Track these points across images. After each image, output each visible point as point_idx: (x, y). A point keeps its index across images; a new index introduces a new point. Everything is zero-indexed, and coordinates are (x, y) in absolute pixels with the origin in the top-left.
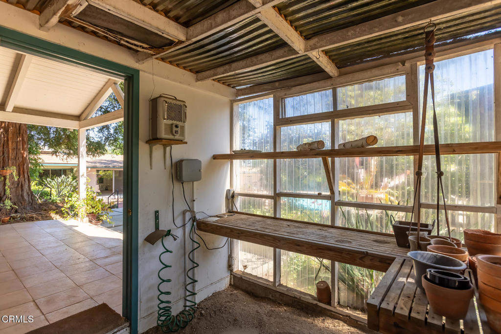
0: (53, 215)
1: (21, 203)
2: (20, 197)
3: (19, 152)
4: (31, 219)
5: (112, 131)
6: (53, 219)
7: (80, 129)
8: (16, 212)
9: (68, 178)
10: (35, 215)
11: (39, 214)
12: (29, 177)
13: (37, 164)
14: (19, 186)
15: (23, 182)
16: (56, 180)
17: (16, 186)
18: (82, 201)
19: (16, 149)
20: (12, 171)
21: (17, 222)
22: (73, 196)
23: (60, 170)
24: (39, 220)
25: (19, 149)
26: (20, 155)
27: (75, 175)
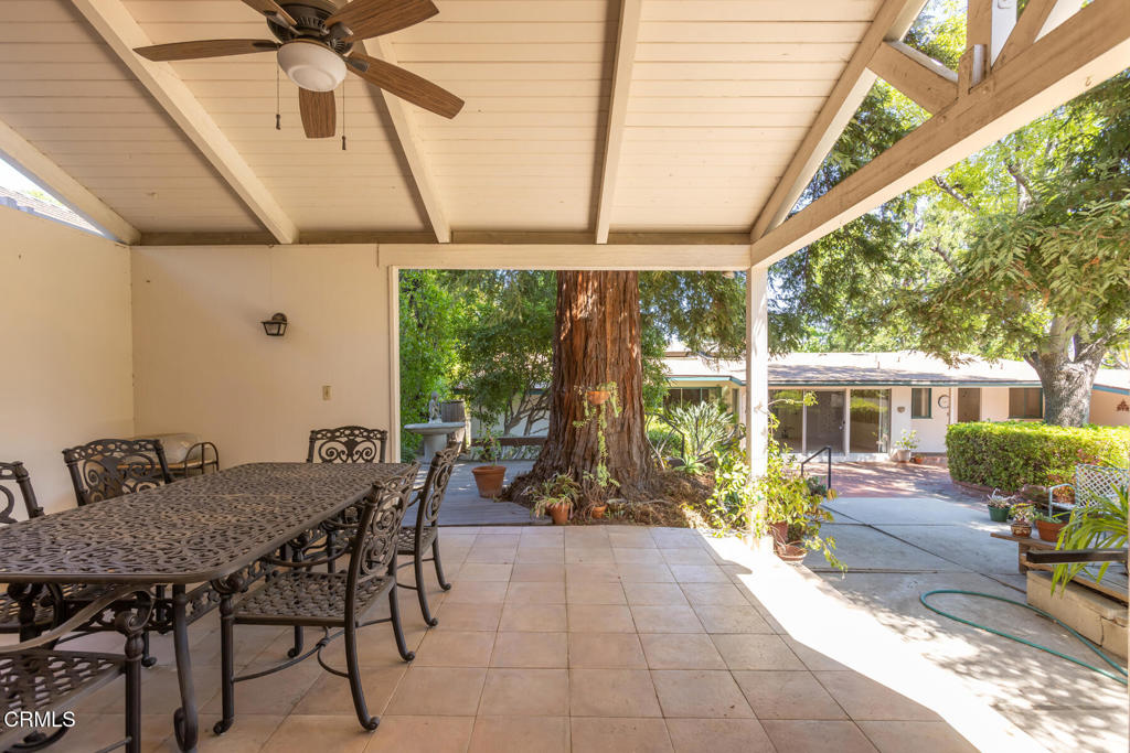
0: (688, 512)
1: (628, 472)
2: (626, 455)
3: (623, 349)
4: (644, 519)
5: (818, 279)
6: (688, 526)
7: (754, 267)
8: (618, 493)
9: (712, 407)
10: (651, 509)
11: (659, 504)
12: (641, 406)
13: (659, 378)
14: (625, 428)
15: (632, 420)
16: (691, 410)
17: (619, 429)
18: (757, 484)
19: (619, 340)
20: (609, 394)
21: (618, 521)
22: (736, 467)
23: (698, 390)
24: (660, 524)
25: (625, 339)
26: (626, 354)
27: (726, 402)
